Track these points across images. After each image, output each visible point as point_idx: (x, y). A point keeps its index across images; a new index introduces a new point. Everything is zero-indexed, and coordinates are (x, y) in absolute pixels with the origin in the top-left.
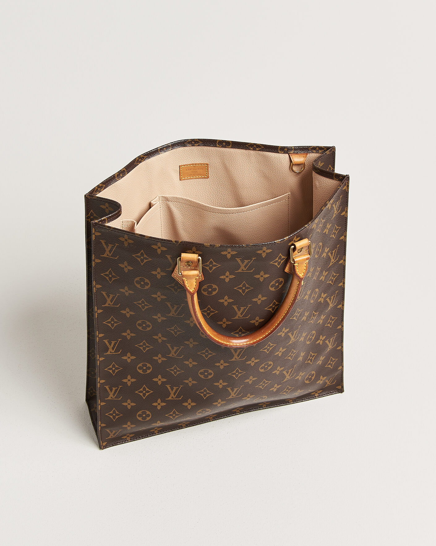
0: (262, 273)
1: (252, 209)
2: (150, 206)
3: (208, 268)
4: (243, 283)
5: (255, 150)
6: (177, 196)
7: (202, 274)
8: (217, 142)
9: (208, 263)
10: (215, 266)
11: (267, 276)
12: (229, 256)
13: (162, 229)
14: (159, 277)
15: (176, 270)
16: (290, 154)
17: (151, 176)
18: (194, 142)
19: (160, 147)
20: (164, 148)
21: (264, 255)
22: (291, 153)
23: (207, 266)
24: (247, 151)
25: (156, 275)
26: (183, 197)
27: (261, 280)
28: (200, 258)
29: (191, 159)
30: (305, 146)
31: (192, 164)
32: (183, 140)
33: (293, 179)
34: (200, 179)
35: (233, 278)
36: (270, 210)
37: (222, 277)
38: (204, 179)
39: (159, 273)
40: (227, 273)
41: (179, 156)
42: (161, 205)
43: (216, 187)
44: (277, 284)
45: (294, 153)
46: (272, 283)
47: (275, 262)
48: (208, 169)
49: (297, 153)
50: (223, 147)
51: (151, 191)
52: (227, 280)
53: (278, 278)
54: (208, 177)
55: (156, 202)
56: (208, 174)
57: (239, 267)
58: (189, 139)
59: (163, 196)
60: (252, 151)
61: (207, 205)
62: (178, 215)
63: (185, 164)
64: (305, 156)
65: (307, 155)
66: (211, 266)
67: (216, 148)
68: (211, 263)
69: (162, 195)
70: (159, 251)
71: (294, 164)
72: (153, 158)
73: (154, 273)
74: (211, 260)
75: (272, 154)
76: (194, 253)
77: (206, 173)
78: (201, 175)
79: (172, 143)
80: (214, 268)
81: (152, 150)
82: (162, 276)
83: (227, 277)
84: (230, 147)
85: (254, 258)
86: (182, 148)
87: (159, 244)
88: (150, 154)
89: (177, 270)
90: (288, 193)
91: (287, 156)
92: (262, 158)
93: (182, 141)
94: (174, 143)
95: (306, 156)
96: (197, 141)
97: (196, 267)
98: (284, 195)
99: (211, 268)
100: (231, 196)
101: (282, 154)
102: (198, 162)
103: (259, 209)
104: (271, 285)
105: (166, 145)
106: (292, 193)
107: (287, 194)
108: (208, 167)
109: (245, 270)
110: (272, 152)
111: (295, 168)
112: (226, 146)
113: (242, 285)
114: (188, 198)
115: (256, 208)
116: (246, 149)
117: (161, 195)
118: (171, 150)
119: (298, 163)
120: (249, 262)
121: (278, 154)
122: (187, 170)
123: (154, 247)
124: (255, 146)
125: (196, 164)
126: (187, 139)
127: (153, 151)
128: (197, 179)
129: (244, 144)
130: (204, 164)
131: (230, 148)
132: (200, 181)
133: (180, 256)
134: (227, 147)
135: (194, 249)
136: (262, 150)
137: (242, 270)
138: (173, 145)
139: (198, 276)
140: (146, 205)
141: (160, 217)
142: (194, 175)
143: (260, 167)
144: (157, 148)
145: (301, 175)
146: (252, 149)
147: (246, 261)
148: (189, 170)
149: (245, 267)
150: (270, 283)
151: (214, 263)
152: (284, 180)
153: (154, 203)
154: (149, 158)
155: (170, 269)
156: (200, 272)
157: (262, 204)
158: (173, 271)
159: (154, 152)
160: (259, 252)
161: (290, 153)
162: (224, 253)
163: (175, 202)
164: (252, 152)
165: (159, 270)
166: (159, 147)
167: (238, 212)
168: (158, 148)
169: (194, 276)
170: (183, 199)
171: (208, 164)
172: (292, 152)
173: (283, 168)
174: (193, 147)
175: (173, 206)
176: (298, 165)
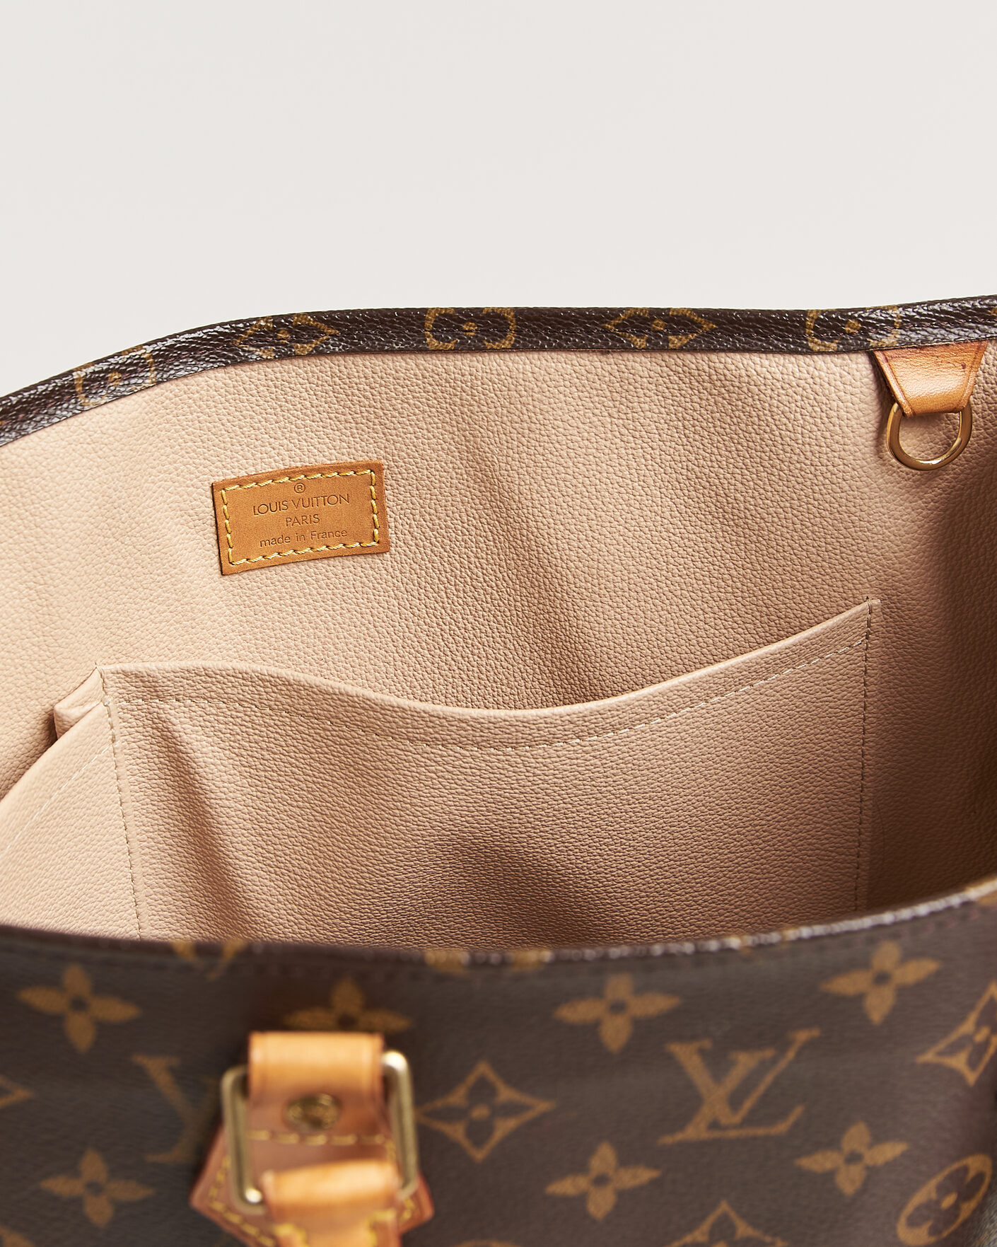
0: (856, 1137)
1: (666, 706)
2: (52, 730)
3: (456, 1132)
4: (711, 1220)
5: (663, 349)
6: (208, 664)
7: (415, 1184)
8: (429, 324)
9: (457, 1097)
10: (511, 1110)
11: (890, 1151)
12: (615, 1033)
13: (136, 869)
14: (99, 1211)
15: (221, 1161)
16: (880, 356)
17: (39, 548)
18: (290, 331)
19: (86, 366)
20: (107, 371)
21: (879, 1005)
22: (889, 348)
23: (450, 1115)
24: (612, 358)
25: (77, 1202)
26: (243, 666)
27: (849, 1181)
28: (397, 1061)
29: (276, 444)
30: (967, 300)
31: (284, 473)
32: (221, 325)
33: (897, 514)
34: (337, 562)
35: (641, 1188)
36: (766, 709)
37: (566, 1187)
38: (361, 559)
39: (95, 1188)
40: (604, 1158)
41: (205, 426)
42: (115, 720)
43: (431, 603)
44: (948, 1201)
45: (905, 345)
46: (919, 1198)
47: (953, 1049)
48: (380, 498)
49: (922, 346)
50: (465, 348)
51: (50, 640)
52: (601, 1204)
53: (958, 1158)
54: (383, 548)
55: (88, 707)
56: (385, 525)
57: (690, 1102)
58: (257, 319)
59: (128, 667)
60: (640, 358)
61: (393, 700)
62: (225, 778)
63: (243, 473)
64: (968, 358)
65: (980, 351)
66: (480, 1112)
67: (421, 360)
68: (483, 1091)
69: (118, 667)
70: (80, 1032)
71: (908, 410)
72: (42, 433)
73: (60, 1186)
74: (483, 1069)
75: (766, 363)
76: (346, 1025)
77: (368, 524)
78: (341, 534)
79: (155, 342)
80: (504, 1127)
81: (35, 387)
82: (119, 1206)
83: (601, 1181)
84: (507, 344)
85: (802, 1036)
86: (220, 374)
87: (76, 978)
88: (27, 412)
89: (228, 1162)
90: (865, 605)
91: (860, 364)
92: (705, 395)
93: (218, 329)
94: (170, 342)
95: (976, 362)
96: (307, 328)
97: (372, 1129)
98: (842, 617)
99: (479, 1133)
100: (523, 648)
101: (828, 358)
102: (322, 460)
103: (703, 704)
104: (909, 1209)
105: (119, 354)
106: (892, 604)
107: (859, 608)
108: (379, 484)
109: (735, 1127)
110: (766, 351)
111: (911, 443)
112: (481, 340)
113: (706, 1226)
114: (274, 670)
115: (689, 698)
116: (605, 350)
117: (112, 668)
118: (157, 390)
119: (930, 406)
120: (763, 1067)
121: (808, 359)
122: (256, 510)
123: (41, 999)
124: (659, 325)
125: (307, 471)
126: (248, 320)
127: (41, 388)
128: (319, 564)
129: (590, 318)
130: (354, 468)
131: (505, 350)
132: (339, 570)
133: (240, 1055)
134: (489, 345)
135: (347, 997)
136: (706, 344)
137: (714, 1125)
138: (167, 357)
139: (389, 1201)
140: (27, 727)
141: (117, 797)
142: (301, 536)
143: (692, 457)
144: (70, 373)
145: (942, 483)
146: (640, 342)
147: (744, 1062)
148: (269, 507)
149: (735, 1101)
150: (907, 1195)
151: (506, 1094)
152: (842, 521)
153: (75, 712)
154: (22, 434)
155: (179, 1154)
156: (402, 1170)
157: (725, 674)
158: (196, 1169)
159: (49, 395)
160: (846, 985)
161: (881, 349)
162: (577, 1012)
163: (203, 703)
164: (641, 366)
165: (93, 1166)
166: (80, 369)
167: (584, 728)
168: (75, 375)
169: (356, 1207)
170: (245, 677)
171: (376, 468)
172: (889, 340)
173: (836, 447)
174: (288, 365)
175: (189, 727)
176: (927, 417)
